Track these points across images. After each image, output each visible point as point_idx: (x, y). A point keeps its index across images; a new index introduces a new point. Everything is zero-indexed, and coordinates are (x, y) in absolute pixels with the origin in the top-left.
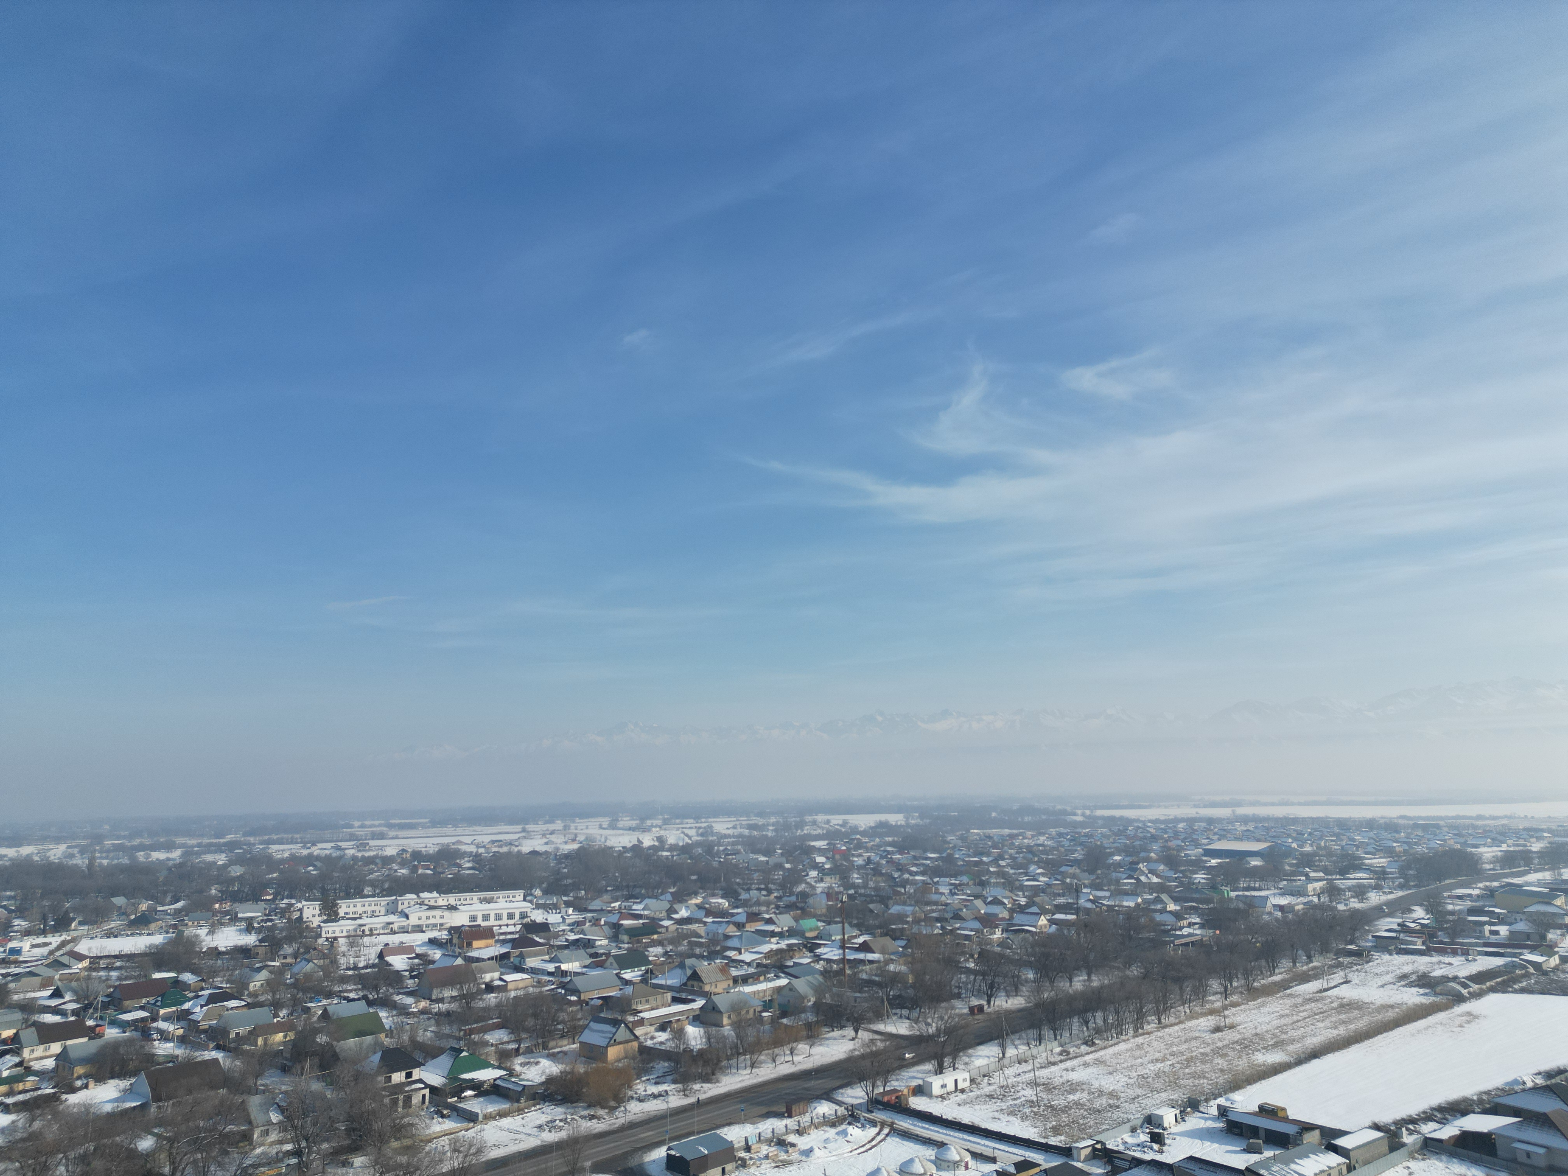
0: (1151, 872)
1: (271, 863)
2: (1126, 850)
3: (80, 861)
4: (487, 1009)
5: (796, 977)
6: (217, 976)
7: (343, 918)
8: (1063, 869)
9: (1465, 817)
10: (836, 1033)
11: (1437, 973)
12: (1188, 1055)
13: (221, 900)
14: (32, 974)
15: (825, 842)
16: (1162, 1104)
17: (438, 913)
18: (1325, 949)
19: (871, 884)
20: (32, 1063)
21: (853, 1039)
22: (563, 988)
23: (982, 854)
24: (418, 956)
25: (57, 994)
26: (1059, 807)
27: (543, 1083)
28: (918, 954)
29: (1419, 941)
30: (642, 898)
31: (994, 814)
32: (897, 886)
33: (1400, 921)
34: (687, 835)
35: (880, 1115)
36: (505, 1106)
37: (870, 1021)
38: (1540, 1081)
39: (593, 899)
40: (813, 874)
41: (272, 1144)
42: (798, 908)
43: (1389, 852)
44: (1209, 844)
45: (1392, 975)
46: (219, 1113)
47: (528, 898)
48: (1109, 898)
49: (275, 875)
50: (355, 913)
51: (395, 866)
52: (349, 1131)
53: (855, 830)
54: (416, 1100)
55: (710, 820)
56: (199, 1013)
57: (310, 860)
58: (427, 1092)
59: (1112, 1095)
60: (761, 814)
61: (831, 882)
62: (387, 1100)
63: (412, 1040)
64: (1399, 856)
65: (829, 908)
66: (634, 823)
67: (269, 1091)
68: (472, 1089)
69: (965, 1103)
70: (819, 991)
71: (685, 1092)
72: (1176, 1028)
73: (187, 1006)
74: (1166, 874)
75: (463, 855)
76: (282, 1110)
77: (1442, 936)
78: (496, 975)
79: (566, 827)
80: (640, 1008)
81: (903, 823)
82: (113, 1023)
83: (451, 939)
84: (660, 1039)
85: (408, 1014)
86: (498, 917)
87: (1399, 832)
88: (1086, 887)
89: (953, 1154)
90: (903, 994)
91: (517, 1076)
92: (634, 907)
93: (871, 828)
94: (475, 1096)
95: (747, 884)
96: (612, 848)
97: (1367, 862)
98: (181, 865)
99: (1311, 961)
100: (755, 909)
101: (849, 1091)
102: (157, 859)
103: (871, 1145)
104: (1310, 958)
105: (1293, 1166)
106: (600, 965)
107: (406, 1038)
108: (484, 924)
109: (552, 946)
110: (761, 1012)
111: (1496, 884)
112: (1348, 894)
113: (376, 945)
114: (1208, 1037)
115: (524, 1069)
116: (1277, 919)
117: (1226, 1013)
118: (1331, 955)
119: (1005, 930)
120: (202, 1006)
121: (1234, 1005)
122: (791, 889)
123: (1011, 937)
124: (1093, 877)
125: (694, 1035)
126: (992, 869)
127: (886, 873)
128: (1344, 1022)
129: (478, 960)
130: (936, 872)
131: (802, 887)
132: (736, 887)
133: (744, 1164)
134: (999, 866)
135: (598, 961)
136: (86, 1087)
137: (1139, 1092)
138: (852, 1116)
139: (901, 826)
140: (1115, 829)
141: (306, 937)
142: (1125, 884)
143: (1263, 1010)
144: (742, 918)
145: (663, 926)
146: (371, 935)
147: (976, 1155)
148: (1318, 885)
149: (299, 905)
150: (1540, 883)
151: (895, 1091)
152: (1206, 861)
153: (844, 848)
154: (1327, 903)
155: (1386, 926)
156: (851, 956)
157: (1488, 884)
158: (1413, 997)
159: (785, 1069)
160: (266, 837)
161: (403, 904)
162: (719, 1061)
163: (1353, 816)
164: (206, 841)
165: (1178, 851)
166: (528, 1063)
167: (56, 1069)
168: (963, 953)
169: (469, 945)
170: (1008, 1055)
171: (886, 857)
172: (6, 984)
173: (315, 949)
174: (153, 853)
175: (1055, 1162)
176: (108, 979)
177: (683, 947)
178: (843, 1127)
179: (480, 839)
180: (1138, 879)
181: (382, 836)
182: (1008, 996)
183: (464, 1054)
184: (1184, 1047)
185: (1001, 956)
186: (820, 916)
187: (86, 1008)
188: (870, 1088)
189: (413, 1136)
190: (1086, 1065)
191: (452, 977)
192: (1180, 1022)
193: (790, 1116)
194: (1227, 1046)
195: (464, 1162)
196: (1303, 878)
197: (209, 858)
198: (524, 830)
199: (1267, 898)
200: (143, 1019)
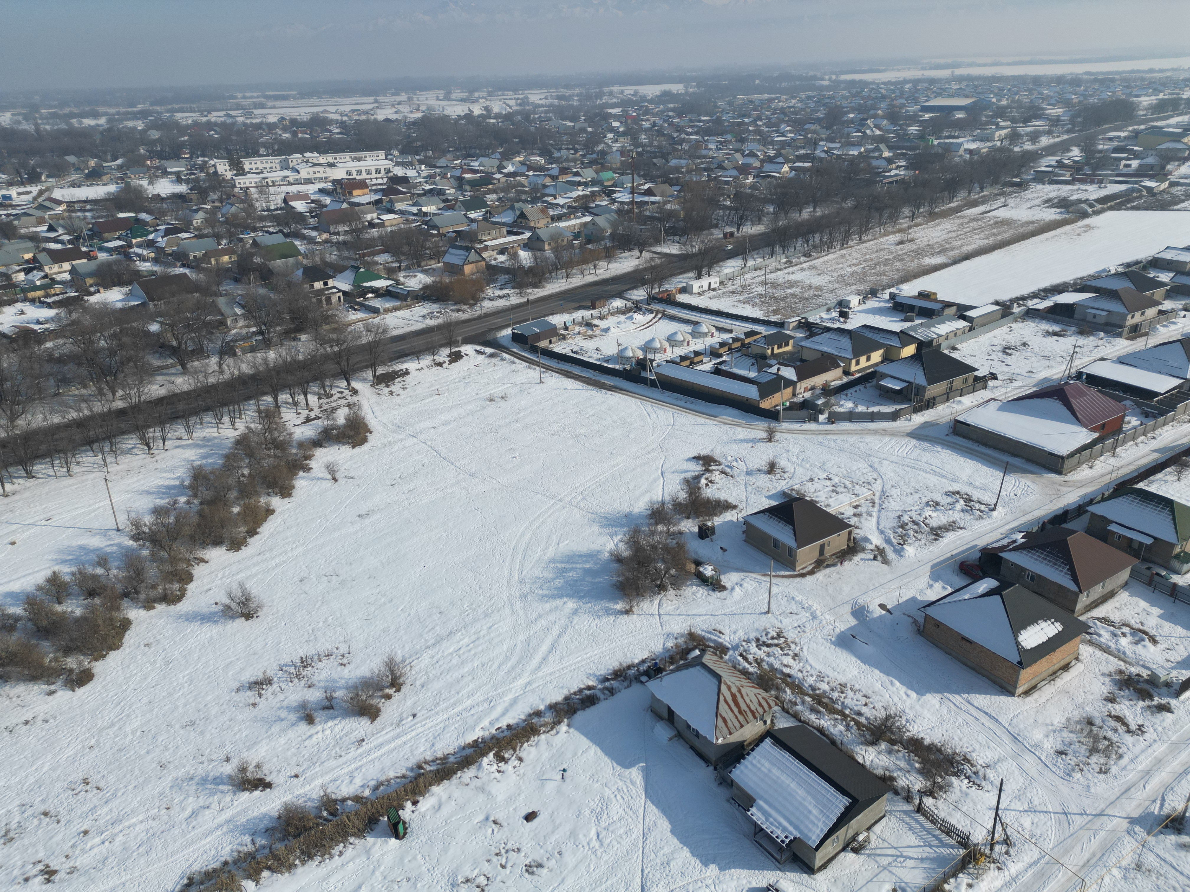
0: (877, 126)
1: (182, 129)
2: (859, 109)
3: (27, 126)
4: (372, 239)
5: (598, 215)
6: (166, 215)
7: (249, 173)
8: (807, 126)
9: (1138, 71)
10: (626, 254)
11: (1074, 197)
12: (876, 260)
13: (150, 158)
14: (26, 214)
15: (619, 110)
16: (852, 293)
17: (321, 169)
18: (995, 182)
19: (656, 143)
20: (54, 276)
21: (638, 258)
22: (426, 224)
23: (744, 116)
24: (313, 202)
25: (51, 229)
26: (811, 73)
27: (421, 289)
28: (689, 196)
29: (1068, 174)
30: (478, 157)
31: (757, 82)
32: (676, 144)
33: (1058, 158)
34: (508, 105)
35: (655, 307)
36: (398, 303)
37: (651, 245)
38: (1121, 269)
39: (440, 158)
40: (610, 136)
41: (241, 328)
42: (598, 163)
43: (1067, 104)
44: (927, 101)
45: (1040, 200)
46: (198, 309)
47: (389, 157)
48: (839, 149)
49: (186, 138)
50: (257, 169)
51: (279, 132)
52: (293, 319)
53: (644, 98)
54: (334, 299)
55: (526, 92)
56: (162, 242)
57: (210, 126)
58: (341, 294)
59: (818, 288)
60: (567, 87)
61: (624, 142)
62: (314, 300)
63: (323, 260)
64: (1073, 107)
65: (622, 162)
66: (464, 95)
67: (229, 294)
68: (372, 292)
69: (715, 297)
70: (614, 225)
71: (521, 294)
72: (872, 243)
73: (151, 237)
74: (888, 128)
75: (331, 122)
76: (242, 307)
77: (1087, 170)
78: (375, 215)
79: (410, 99)
80: (484, 238)
81: (683, 92)
82: (101, 249)
83: (336, 189)
84: (500, 260)
85: (316, 243)
86: (368, 172)
87: (1079, 86)
88: (822, 140)
89: (704, 329)
90: (676, 225)
91: (402, 284)
92: (472, 164)
93: (657, 96)
94: (375, 297)
95: (558, 145)
96: (449, 116)
97: (1047, 112)
98: (109, 130)
99: (982, 191)
100: (565, 165)
101: (635, 292)
102: (89, 125)
103: (649, 325)
104: (982, 189)
105: (933, 329)
106: (451, 208)
107: (317, 259)
108: (358, 177)
109: (413, 194)
110: (572, 240)
111: (1143, 127)
112: (1025, 138)
113: (279, 193)
114: (893, 248)
115: (407, 280)
116: (965, 161)
117: (910, 231)
118: (999, 187)
119: (756, 176)
120: (162, 237)
121: (917, 225)
122: (592, 149)
123: (760, 181)
124: (829, 132)
125: (525, 257)
126: (751, 128)
127: (668, 134)
128: (994, 235)
129: (359, 204)
130: (707, 132)
131: (601, 147)
132: (550, 147)
133: (564, 338)
134: (757, 125)
135: (449, 205)
136: (99, 292)
137: (837, 286)
138: (637, 307)
139: (681, 94)
140: (854, 91)
141: (224, 187)
142: (853, 137)
143: (937, 228)
144: (555, 172)
145: (495, 179)
146: (274, 185)
147: (718, 329)
148: (1004, 132)
149: (212, 162)
150: (1178, 125)
151: (667, 291)
152: (921, 116)
153: (635, 114)
154: (1007, 146)
155: (1046, 163)
156: (638, 199)
157: (1136, 127)
158: (1051, 214)
159: (590, 278)
160: (170, 107)
161: (292, 162)
162: (544, 274)
163: (1047, 73)
164: (123, 110)
165: (901, 108)
166: (408, 276)
167: (72, 280)
168: (722, 195)
169: (350, 193)
170: (748, 265)
171: (668, 121)
172: (11, 221)
173: (234, 196)
174: (84, 120)
175: (772, 331)
176: (85, 218)
177: (512, 194)
178: (631, 314)
179: (342, 108)
180: (864, 133)
181: (262, 106)
182: (753, 225)
183: (362, 270)
184: (875, 255)
185: (751, 195)
186: (616, 169)
187: (78, 238)
188: (649, 290)
189: (337, 322)
190: (803, 270)
191: (343, 217)
192: (875, 239)
193: (594, 308)
194: (905, 254)
195: (375, 338)
196: (994, 127)
197: (130, 124)
198: (376, 101)
199: (961, 144)
200: (122, 246)
